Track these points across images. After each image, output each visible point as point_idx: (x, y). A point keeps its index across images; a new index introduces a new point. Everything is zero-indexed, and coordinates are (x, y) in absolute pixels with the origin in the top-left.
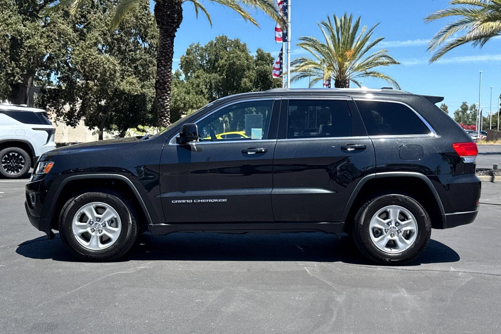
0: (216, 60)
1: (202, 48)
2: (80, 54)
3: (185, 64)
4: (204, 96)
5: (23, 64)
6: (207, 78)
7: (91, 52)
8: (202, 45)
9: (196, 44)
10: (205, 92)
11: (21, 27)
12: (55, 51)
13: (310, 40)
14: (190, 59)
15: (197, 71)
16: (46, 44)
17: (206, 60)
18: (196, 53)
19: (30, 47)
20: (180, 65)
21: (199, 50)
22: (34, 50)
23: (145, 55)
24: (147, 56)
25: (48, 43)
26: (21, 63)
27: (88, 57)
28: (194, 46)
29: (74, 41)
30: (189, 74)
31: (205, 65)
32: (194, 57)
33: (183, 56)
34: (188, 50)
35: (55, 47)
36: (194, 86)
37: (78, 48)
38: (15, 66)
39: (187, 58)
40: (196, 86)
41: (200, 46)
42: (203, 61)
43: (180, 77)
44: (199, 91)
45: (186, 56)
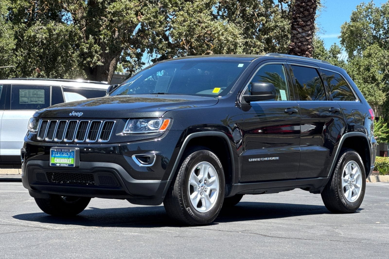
1: (377, 11)
2: (184, 21)
3: (349, 37)
4: (378, 85)
5: (104, 38)
6: (384, 58)
7: (201, 18)
9: (367, 4)
10: (379, 79)
12: (149, 19)
14: (357, 28)
15: (369, 47)
16: (138, 9)
17: (385, 29)
18: (368, 19)
19: (114, 14)
20: (341, 39)
21: (372, 12)
22: (121, 18)
23: (282, 22)
24: (285, 23)
25: (140, 8)
26: (102, 37)
27: (196, 25)
28: (364, 7)
29: (176, 3)
30: (355, 53)
31: (382, 36)
32: (363, 25)
33: (346, 24)
34: (354, 14)
35: (149, 12)
36: (361, 70)
37: (181, 13)
38: (93, 41)
39: (352, 26)
40: (365, 69)
41: (374, 7)
42: (380, 31)
43: (339, 55)
44: (369, 77)
45: (351, 24)
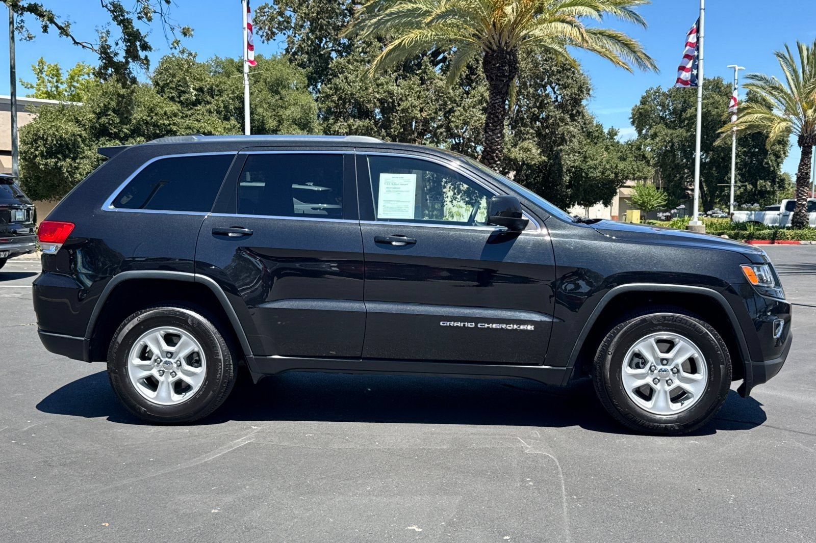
0: (684, 110)
1: (664, 94)
2: (461, 115)
3: (638, 118)
4: (648, 162)
5: (395, 131)
6: (667, 136)
7: (473, 112)
8: (665, 89)
9: (655, 88)
10: (649, 156)
11: (394, 88)
12: (431, 114)
13: (761, 79)
14: (646, 111)
15: (655, 127)
16: (421, 106)
17: (670, 110)
18: (655, 102)
19: (403, 111)
20: (632, 120)
21: (659, 96)
22: (407, 114)
23: (554, 112)
24: (557, 113)
25: (424, 105)
26: (392, 130)
27: (470, 119)
28: (652, 91)
29: (455, 100)
30: (644, 132)
31: (668, 117)
32: (651, 107)
33: (636, 106)
34: (643, 98)
35: (431, 109)
36: (633, 149)
37: (459, 108)
38: (385, 134)
39: (641, 109)
40: (636, 149)
41: (661, 91)
42: (665, 112)
43: (615, 137)
44: (640, 155)
45: (641, 107)
